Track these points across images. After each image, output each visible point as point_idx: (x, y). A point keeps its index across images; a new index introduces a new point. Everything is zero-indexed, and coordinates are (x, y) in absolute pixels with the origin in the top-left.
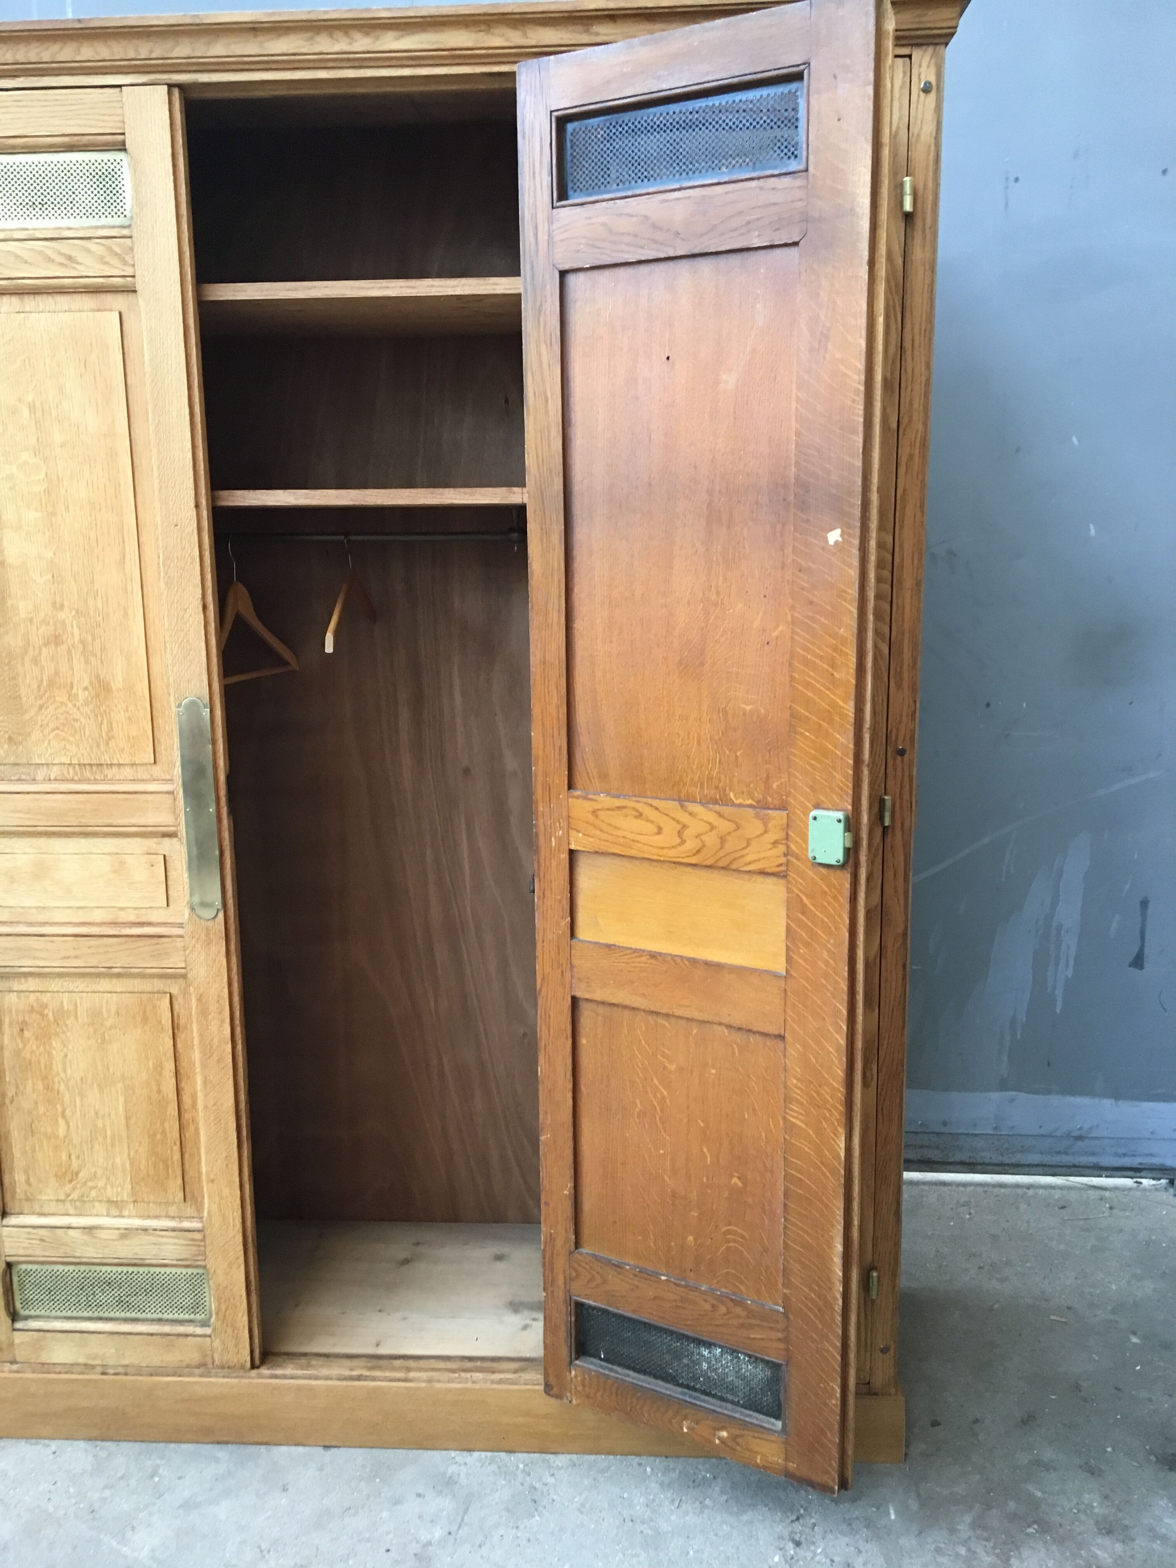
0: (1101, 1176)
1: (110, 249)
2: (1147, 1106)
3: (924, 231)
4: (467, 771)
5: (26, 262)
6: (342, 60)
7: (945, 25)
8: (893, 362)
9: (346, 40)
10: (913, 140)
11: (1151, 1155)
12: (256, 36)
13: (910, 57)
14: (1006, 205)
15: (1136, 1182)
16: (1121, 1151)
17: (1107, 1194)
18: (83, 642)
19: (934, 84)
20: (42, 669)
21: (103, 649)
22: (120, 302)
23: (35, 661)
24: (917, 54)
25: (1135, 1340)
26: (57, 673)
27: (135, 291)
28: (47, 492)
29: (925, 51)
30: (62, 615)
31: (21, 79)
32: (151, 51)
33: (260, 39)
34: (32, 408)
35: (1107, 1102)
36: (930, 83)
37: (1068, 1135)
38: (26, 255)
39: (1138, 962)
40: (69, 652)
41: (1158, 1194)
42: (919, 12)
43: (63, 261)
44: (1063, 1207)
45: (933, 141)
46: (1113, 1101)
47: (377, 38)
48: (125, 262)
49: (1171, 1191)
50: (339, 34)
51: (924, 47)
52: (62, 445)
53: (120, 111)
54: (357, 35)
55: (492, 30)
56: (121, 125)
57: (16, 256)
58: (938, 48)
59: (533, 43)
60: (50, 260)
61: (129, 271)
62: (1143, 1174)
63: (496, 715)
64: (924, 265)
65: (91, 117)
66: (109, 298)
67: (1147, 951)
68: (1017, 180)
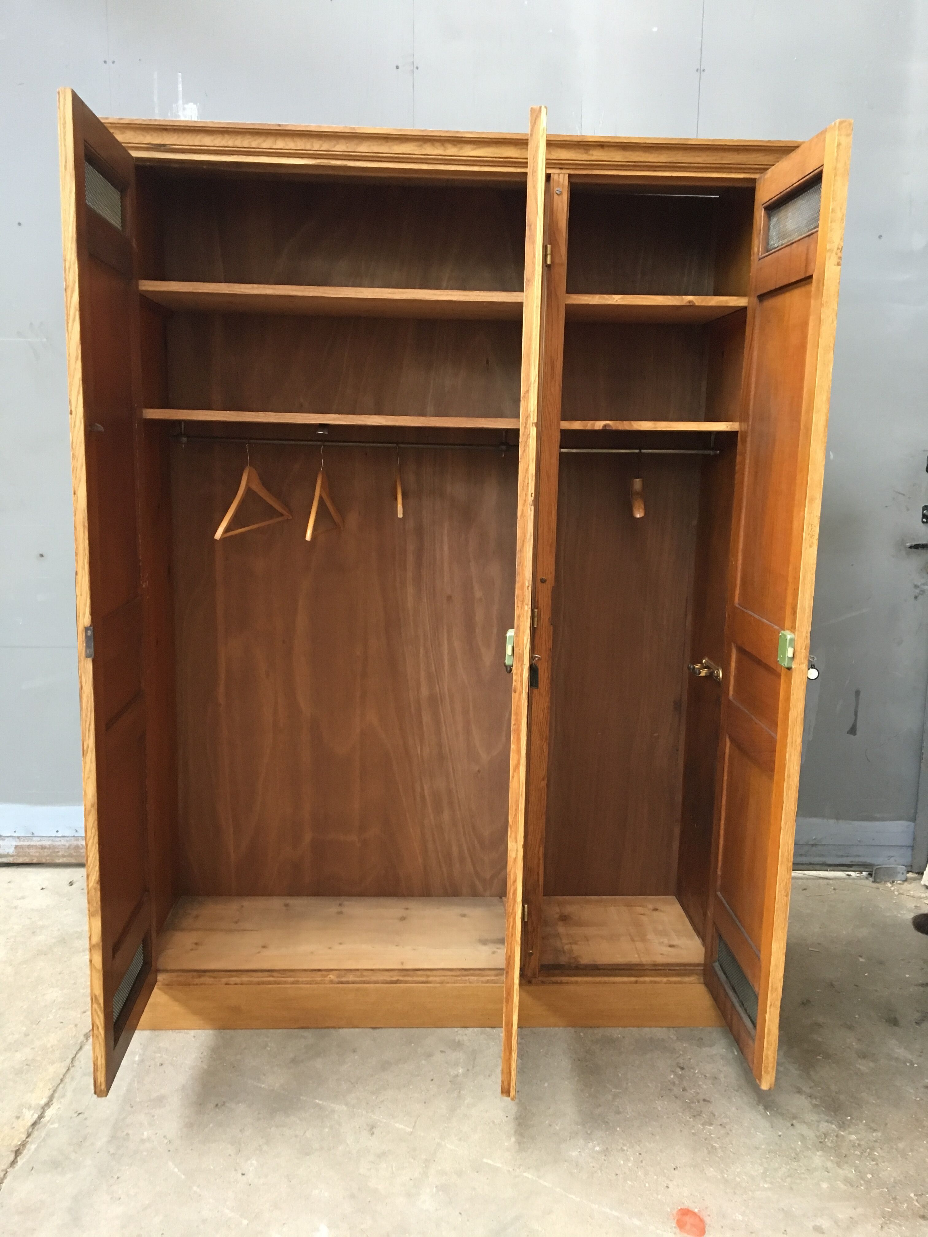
0: (827, 871)
2: (857, 823)
4: (449, 598)
6: (438, 159)
11: (859, 856)
12: (387, 142)
15: (848, 875)
16: (840, 853)
17: (831, 882)
25: (861, 960)
31: (235, 156)
32: (321, 146)
33: (390, 144)
35: (832, 821)
37: (807, 844)
39: (853, 731)
41: (863, 881)
44: (805, 889)
46: (836, 821)
47: (461, 148)
49: (871, 879)
50: (437, 144)
54: (449, 146)
62: (852, 869)
63: (470, 561)
67: (858, 724)
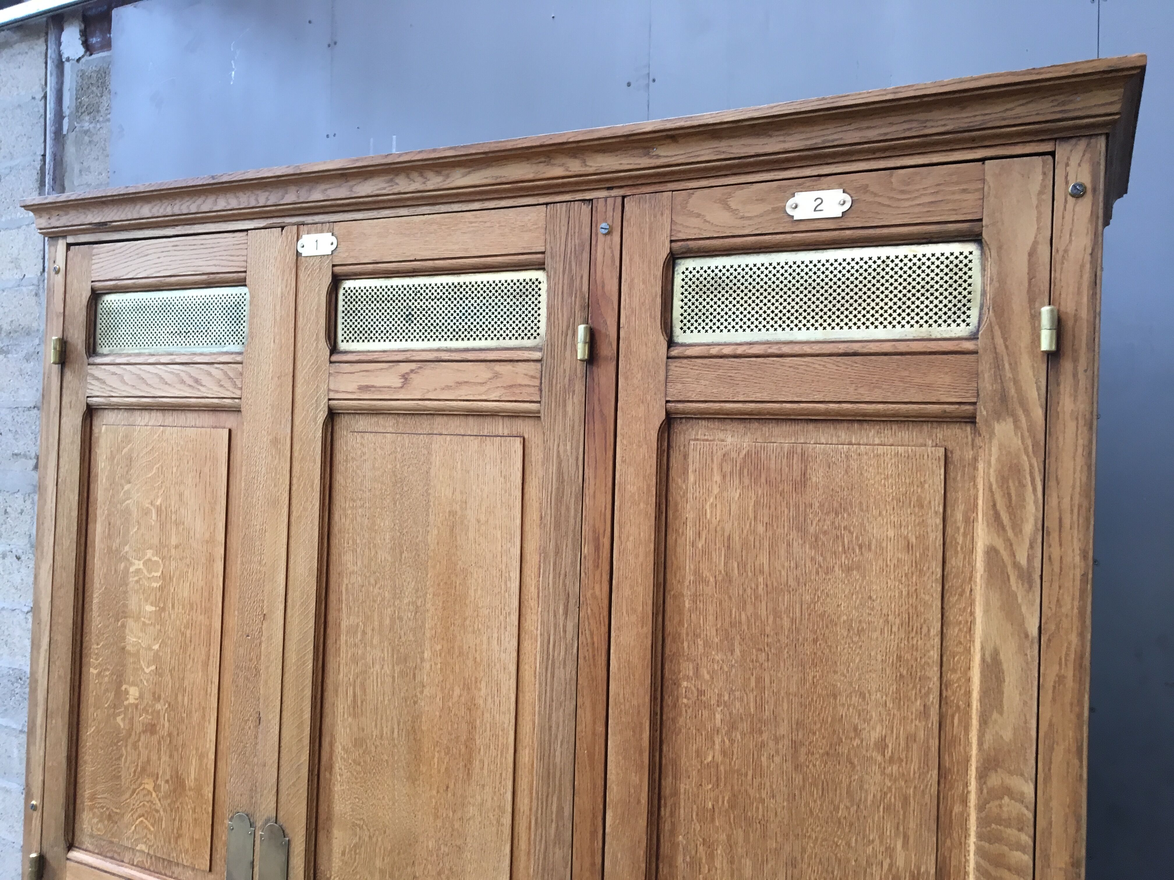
1: (226, 373)
3: (1075, 375)
5: (166, 383)
6: (417, 198)
7: (1102, 111)
8: (1031, 547)
9: (420, 179)
10: (1057, 257)
12: (347, 181)
13: (1053, 154)
18: (170, 735)
19: (1089, 186)
20: (139, 755)
21: (184, 745)
22: (230, 420)
23: (135, 746)
24: (1062, 151)
26: (149, 761)
27: (240, 411)
28: (161, 588)
29: (1076, 144)
30: (158, 706)
32: (267, 199)
34: (159, 510)
36: (1081, 185)
38: (167, 377)
40: (159, 743)
42: (1061, 98)
43: (190, 382)
45: (1088, 258)
47: (448, 176)
48: (235, 385)
50: (415, 175)
51: (1073, 141)
52: (176, 547)
53: (244, 252)
56: (244, 264)
57: (161, 378)
58: (1093, 141)
59: (591, 170)
60: (183, 382)
61: (238, 393)
64: (1077, 419)
65: (223, 258)
66: (223, 416)
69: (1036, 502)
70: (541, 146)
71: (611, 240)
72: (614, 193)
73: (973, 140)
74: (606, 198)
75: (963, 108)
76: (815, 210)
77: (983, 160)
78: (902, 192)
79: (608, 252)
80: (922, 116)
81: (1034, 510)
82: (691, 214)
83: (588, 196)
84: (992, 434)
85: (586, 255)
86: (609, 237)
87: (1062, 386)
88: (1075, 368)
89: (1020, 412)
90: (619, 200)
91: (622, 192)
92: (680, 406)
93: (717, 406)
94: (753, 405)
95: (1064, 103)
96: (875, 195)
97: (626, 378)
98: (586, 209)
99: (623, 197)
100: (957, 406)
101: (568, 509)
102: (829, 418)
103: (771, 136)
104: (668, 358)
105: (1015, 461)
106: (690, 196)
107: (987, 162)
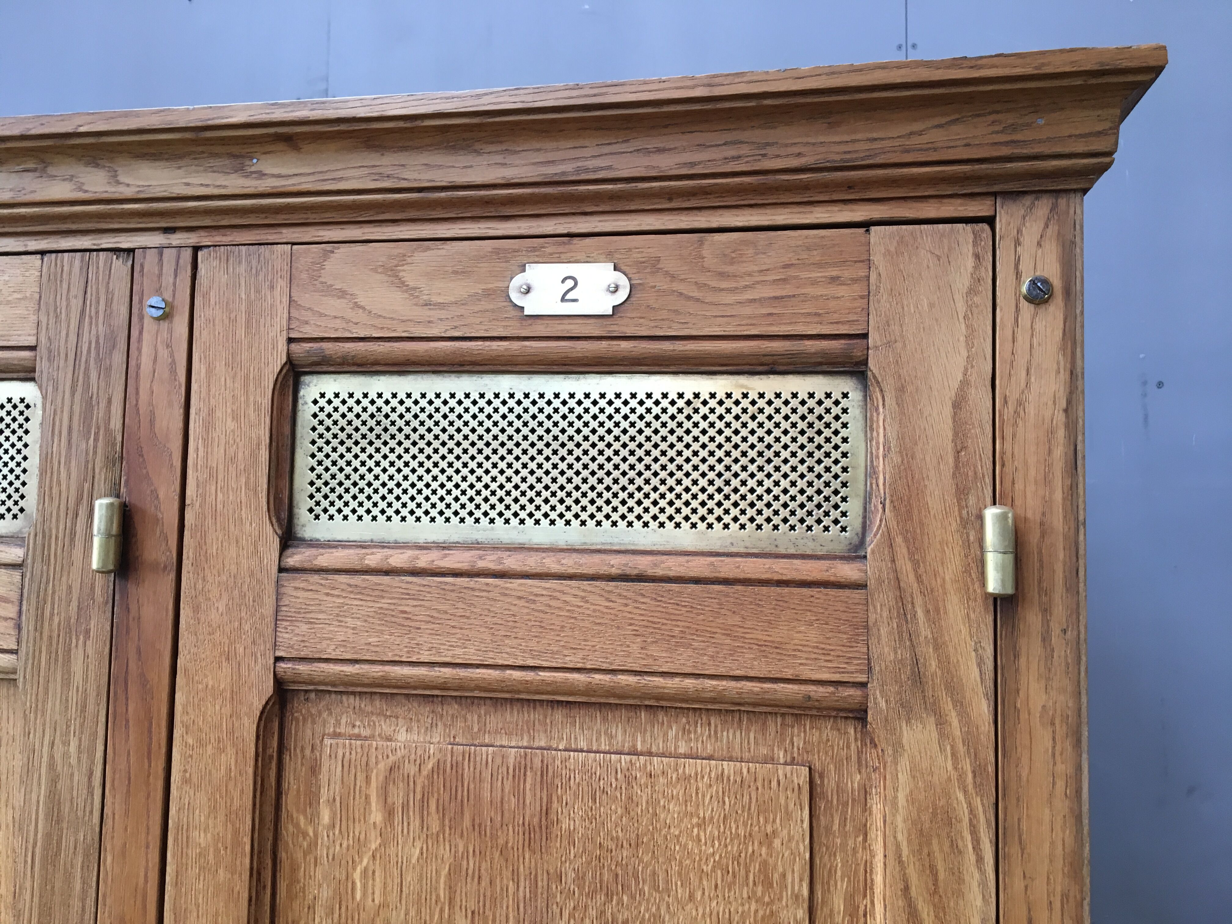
3: (1046, 639)
7: (1080, 148)
10: (1007, 413)
13: (990, 221)
14: (1146, 418)
19: (1057, 283)
24: (1007, 216)
29: (1031, 207)
36: (1045, 281)
42: (1010, 118)
45: (1060, 417)
51: (1027, 200)
55: (51, 170)
58: (1062, 202)
59: (128, 192)
64: (1053, 724)
68: (1160, 385)
69: (983, 884)
70: (23, 137)
71: (171, 331)
72: (176, 239)
73: (850, 186)
74: (161, 249)
75: (832, 125)
76: (563, 299)
77: (866, 225)
78: (722, 275)
79: (163, 353)
80: (758, 135)
81: (979, 902)
82: (328, 290)
83: (126, 242)
84: (898, 747)
85: (118, 358)
86: (164, 325)
87: (1023, 661)
88: (1046, 623)
89: (948, 706)
90: (187, 254)
91: (192, 239)
92: (303, 668)
93: (376, 671)
94: (447, 672)
95: (1014, 128)
96: (673, 277)
97: (196, 609)
98: (120, 266)
99: (196, 249)
100: (831, 689)
101: (68, 878)
102: (593, 700)
103: (478, 152)
104: (281, 570)
105: (942, 802)
106: (326, 255)
107: (873, 228)
